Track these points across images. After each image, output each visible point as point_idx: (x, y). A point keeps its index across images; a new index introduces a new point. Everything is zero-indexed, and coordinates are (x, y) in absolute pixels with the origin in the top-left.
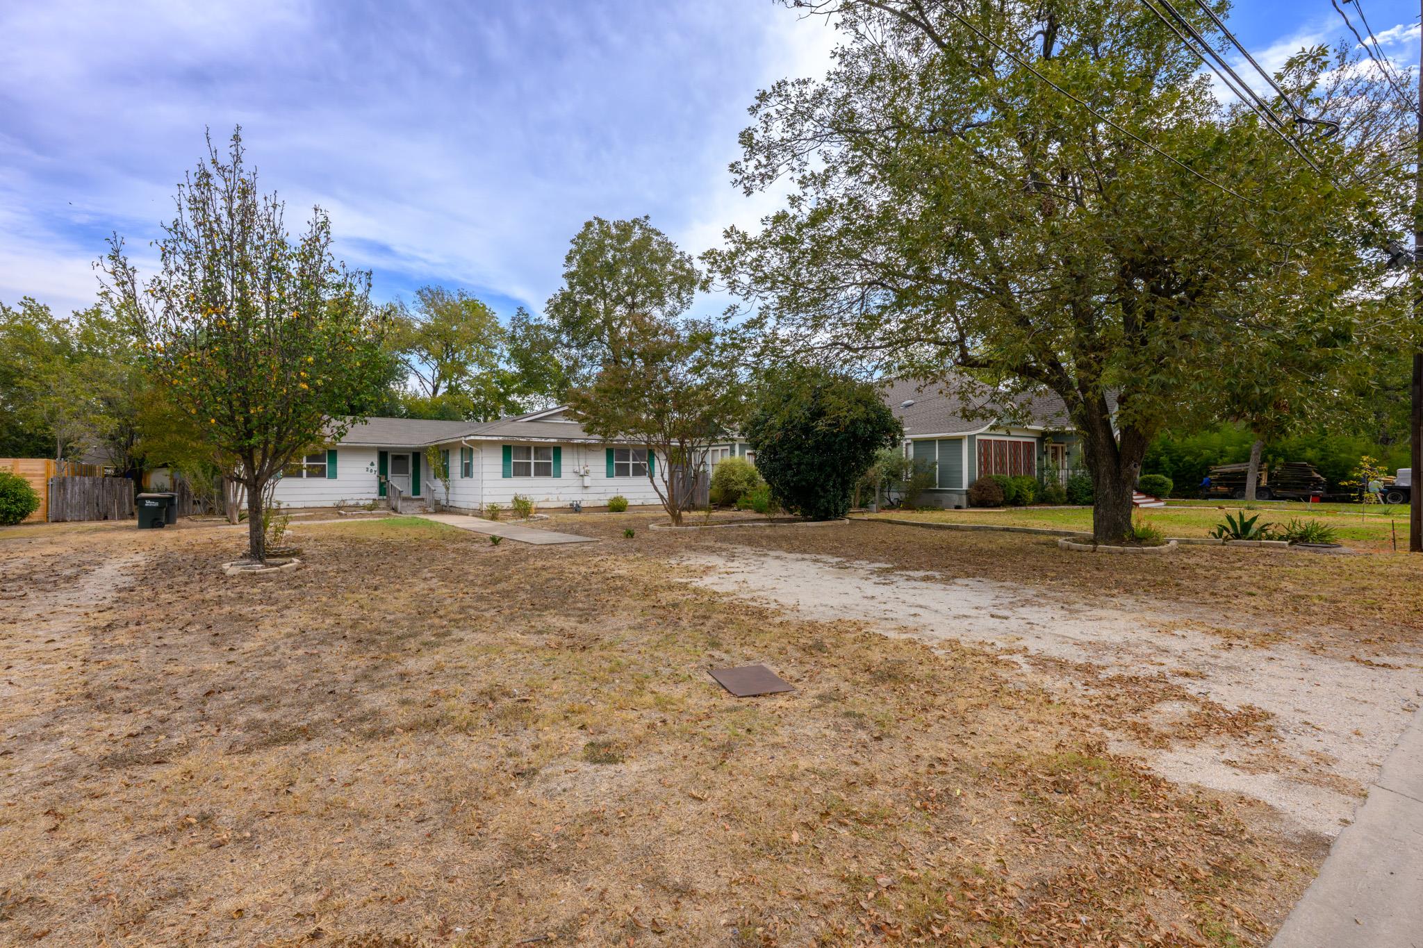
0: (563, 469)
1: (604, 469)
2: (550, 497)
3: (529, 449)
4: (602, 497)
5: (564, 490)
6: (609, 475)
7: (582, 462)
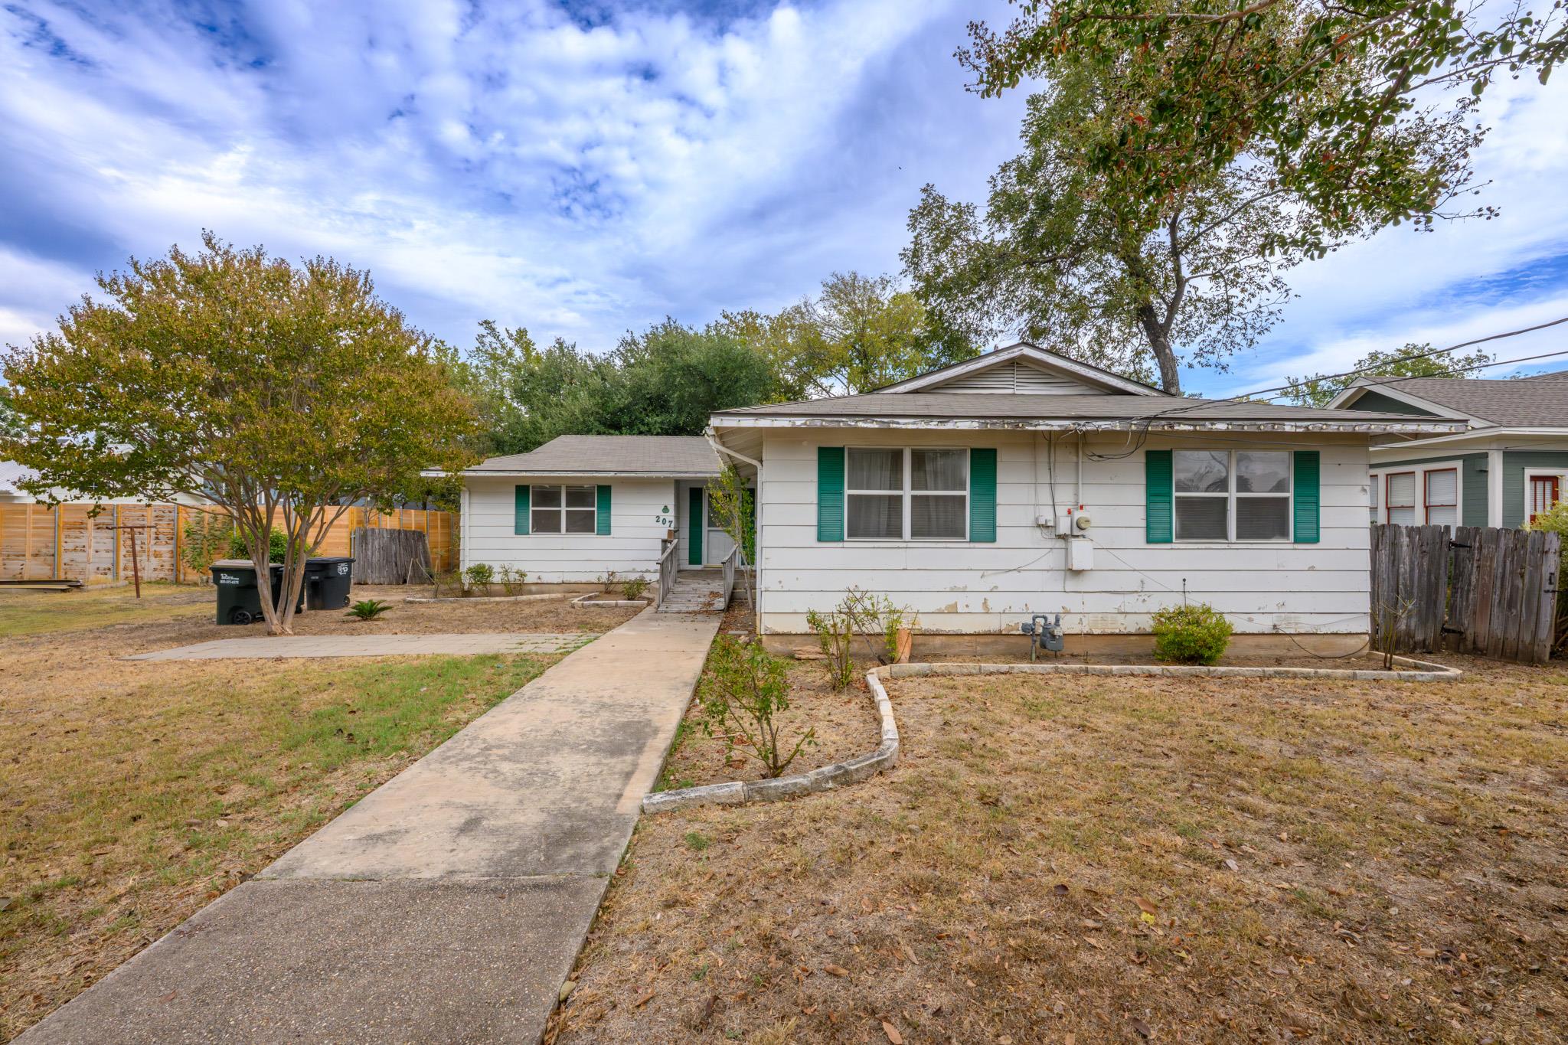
0: (1002, 516)
1: (1138, 516)
2: (961, 600)
3: (896, 456)
4: (1131, 603)
5: (1003, 581)
6: (1155, 535)
7: (1065, 496)
